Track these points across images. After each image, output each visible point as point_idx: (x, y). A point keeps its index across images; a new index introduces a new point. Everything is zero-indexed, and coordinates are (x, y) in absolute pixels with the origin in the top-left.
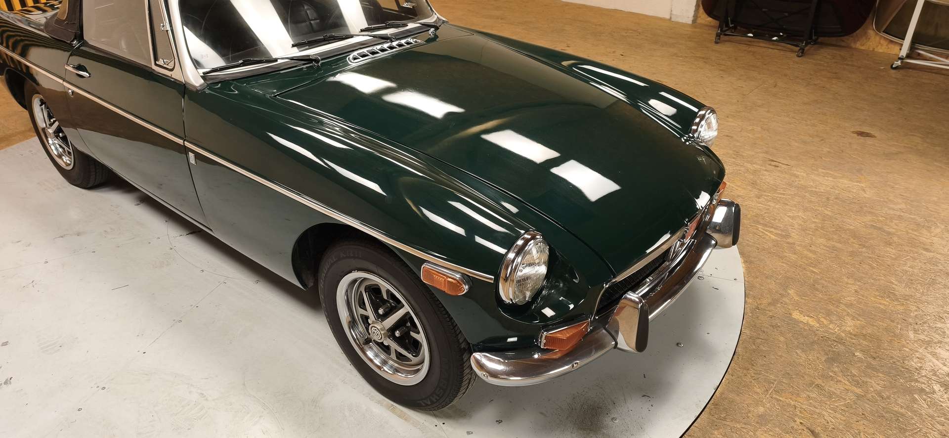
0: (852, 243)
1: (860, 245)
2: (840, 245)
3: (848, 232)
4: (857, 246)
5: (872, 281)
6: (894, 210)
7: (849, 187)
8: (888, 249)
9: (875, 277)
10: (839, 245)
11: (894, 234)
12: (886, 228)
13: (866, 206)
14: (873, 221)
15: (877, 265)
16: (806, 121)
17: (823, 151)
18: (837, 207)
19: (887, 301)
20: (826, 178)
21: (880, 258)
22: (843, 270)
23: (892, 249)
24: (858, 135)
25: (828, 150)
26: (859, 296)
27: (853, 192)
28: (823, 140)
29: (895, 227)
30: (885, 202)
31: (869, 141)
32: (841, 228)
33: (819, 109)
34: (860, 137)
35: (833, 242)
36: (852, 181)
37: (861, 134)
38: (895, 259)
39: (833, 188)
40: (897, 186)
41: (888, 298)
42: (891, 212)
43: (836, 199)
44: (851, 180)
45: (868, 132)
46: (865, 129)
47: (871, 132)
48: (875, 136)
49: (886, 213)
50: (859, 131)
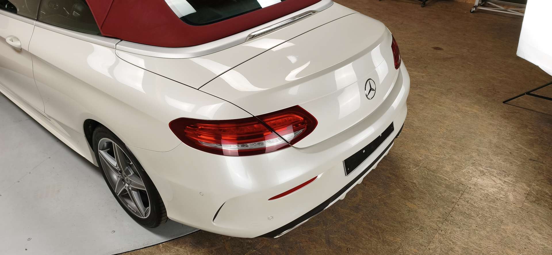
7: (416, 76)
8: (421, 105)
13: (420, 85)
15: (411, 113)
16: (410, 42)
19: (407, 129)
23: (423, 105)
24: (434, 49)
30: (431, 82)
31: (439, 52)
33: (420, 35)
38: (422, 110)
40: (441, 75)
42: (432, 87)
44: (419, 72)
45: (440, 47)
46: (440, 46)
47: (442, 47)
48: (443, 49)
49: (429, 88)
50: (436, 47)
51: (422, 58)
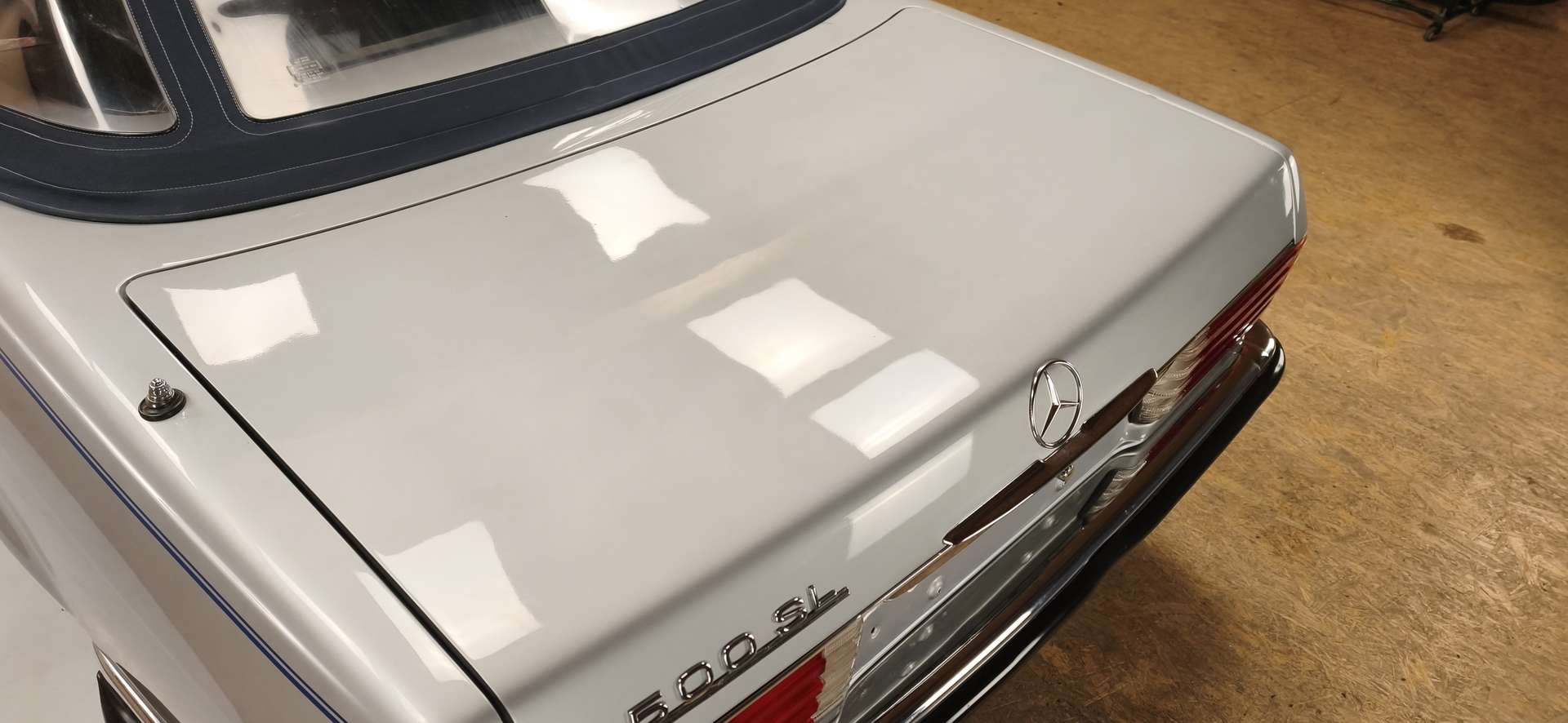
0: (1269, 486)
1: (1285, 494)
2: (1242, 488)
3: (1277, 458)
4: (1276, 495)
5: (1257, 583)
6: (1416, 421)
7: (1348, 352)
9: (1267, 575)
10: (1235, 487)
11: (1380, 480)
12: (1370, 464)
13: (1356, 403)
14: (1350, 441)
15: (1293, 547)
16: (1351, 188)
17: (1343, 261)
18: (1290, 395)
20: (1311, 326)
21: (1310, 532)
22: (1208, 550)
24: (1445, 234)
25: (1357, 260)
26: (1203, 616)
27: (1348, 366)
28: (1358, 236)
29: (1392, 461)
30: (1406, 398)
31: (1463, 250)
32: (1267, 446)
33: (1399, 163)
34: (1448, 239)
35: (1230, 477)
36: (1365, 340)
37: (1453, 231)
38: (1343, 539)
39: (1312, 351)
40: (1458, 365)
41: (1265, 631)
42: (1406, 425)
43: (1302, 376)
44: (1363, 337)
45: (1473, 228)
46: (1473, 222)
47: (1481, 232)
48: (1481, 241)
49: (1392, 426)
50: (1454, 225)
51: (1387, 268)
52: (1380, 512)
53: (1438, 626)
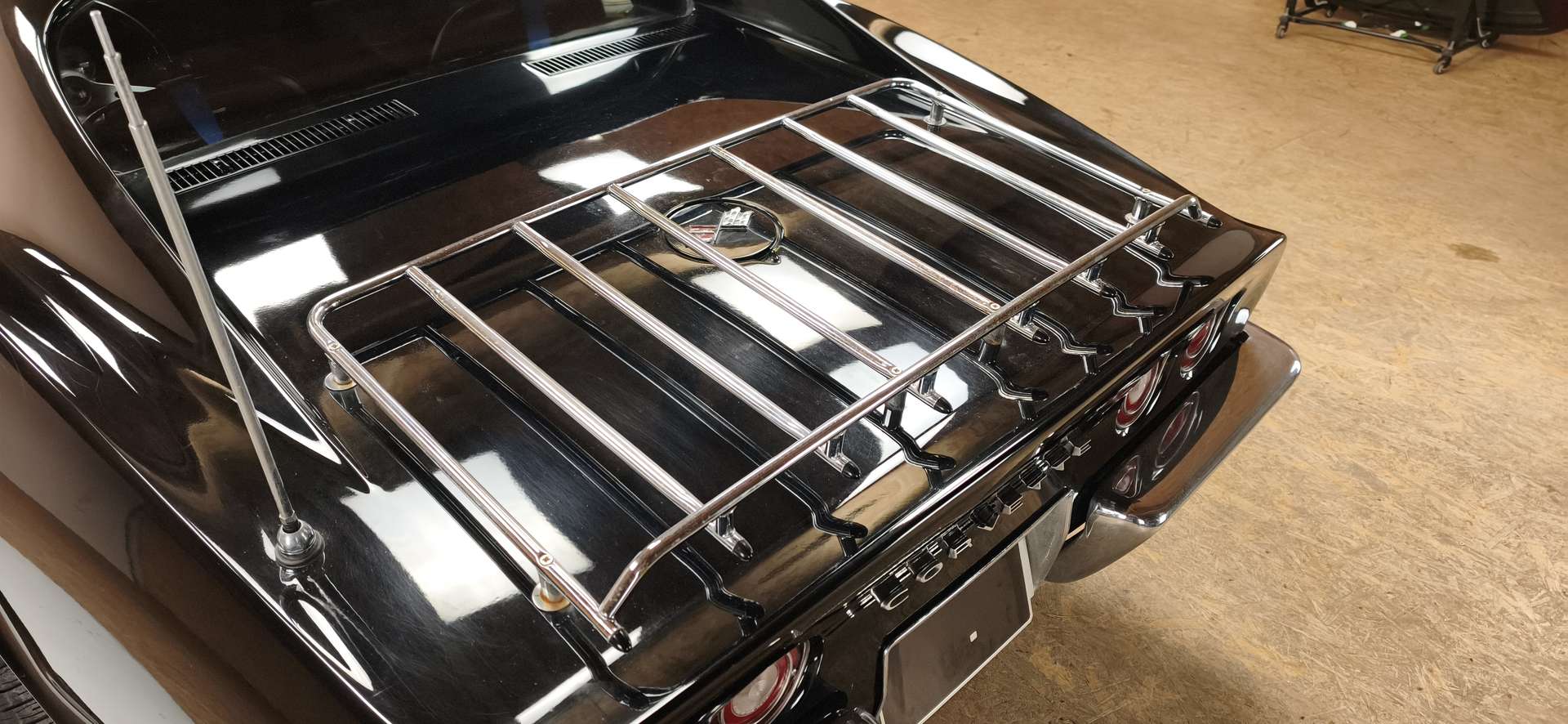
0: (1279, 502)
1: (1295, 509)
2: (1250, 505)
3: (1288, 475)
4: (1286, 510)
5: (1266, 598)
6: (1430, 434)
7: (1360, 370)
8: (1355, 526)
9: (1279, 589)
10: (1245, 504)
12: (1385, 478)
13: (1368, 419)
14: (1363, 455)
15: (1304, 561)
16: (1361, 214)
17: (1354, 283)
18: (1301, 414)
20: (1322, 346)
21: (1322, 546)
22: (1216, 565)
23: (1365, 527)
24: (1458, 254)
25: (1368, 282)
27: (1361, 383)
28: (1369, 260)
29: (1407, 475)
30: (1420, 412)
31: (1476, 268)
32: (1277, 463)
33: (1409, 189)
34: (1459, 258)
36: (1377, 358)
37: (1467, 252)
38: (1356, 552)
40: (1473, 379)
42: (1421, 438)
43: (1312, 395)
44: (1376, 355)
45: (1487, 247)
46: (1485, 242)
47: (1495, 250)
48: (1495, 259)
49: (1406, 440)
50: (1467, 245)
51: (1399, 287)
52: (1393, 524)
53: (1455, 635)
